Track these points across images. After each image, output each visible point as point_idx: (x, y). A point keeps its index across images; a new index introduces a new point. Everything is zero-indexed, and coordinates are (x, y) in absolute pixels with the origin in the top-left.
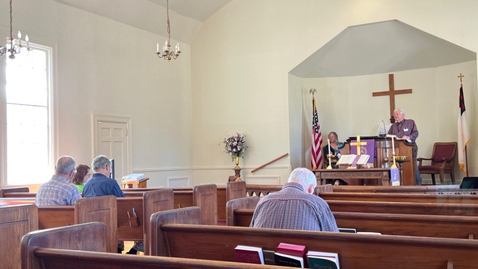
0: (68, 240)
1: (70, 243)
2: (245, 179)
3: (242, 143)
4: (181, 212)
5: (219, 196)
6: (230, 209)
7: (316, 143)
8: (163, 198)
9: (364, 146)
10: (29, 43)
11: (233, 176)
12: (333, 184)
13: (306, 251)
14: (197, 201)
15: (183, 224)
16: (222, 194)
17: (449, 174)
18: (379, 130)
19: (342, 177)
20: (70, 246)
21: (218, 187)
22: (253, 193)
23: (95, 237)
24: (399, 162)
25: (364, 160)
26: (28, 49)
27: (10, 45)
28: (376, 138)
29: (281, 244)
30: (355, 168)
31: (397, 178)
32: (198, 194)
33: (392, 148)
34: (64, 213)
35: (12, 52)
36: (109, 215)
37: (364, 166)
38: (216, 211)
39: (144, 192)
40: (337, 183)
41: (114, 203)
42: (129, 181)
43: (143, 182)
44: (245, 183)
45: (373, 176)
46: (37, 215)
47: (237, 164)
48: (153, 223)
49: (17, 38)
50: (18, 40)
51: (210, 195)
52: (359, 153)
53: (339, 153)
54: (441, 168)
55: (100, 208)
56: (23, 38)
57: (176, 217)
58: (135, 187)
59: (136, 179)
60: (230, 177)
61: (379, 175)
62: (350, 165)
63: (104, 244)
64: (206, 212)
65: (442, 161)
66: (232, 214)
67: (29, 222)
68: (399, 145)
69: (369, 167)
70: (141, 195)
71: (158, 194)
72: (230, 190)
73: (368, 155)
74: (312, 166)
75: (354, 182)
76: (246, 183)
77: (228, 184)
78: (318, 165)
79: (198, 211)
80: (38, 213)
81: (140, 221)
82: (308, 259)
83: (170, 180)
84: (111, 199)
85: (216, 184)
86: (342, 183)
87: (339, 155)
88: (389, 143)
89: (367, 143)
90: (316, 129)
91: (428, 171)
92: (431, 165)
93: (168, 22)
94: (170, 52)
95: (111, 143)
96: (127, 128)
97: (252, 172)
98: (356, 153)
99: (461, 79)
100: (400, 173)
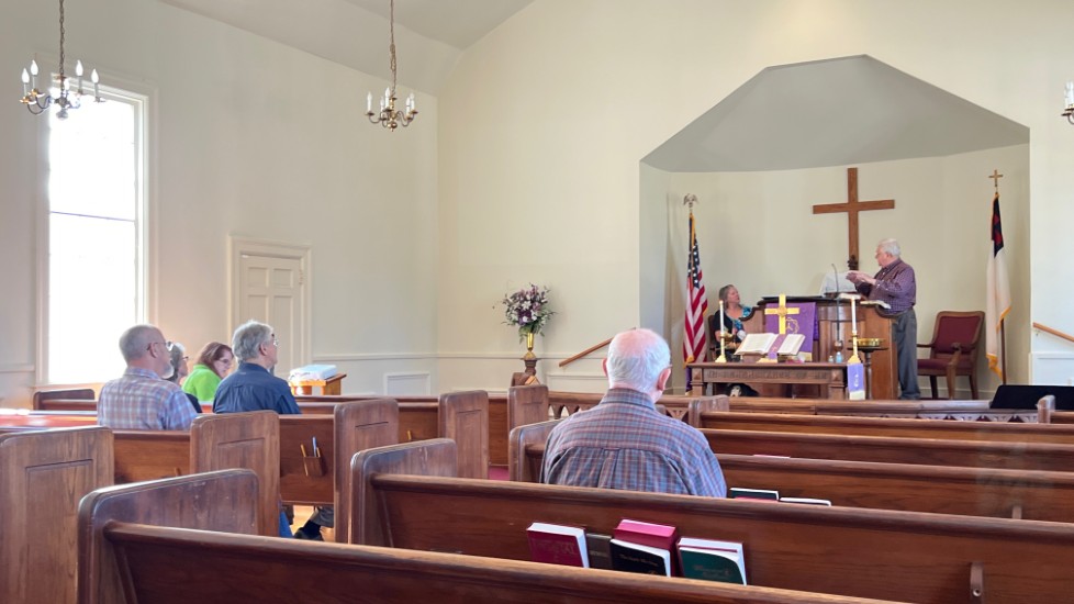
0: (178, 506)
1: (181, 512)
2: (545, 380)
3: (542, 304)
4: (415, 451)
5: (492, 415)
6: (516, 444)
7: (694, 308)
8: (375, 417)
9: (794, 316)
10: (99, 86)
11: (521, 374)
12: (728, 394)
13: (676, 537)
14: (448, 425)
15: (418, 474)
16: (499, 412)
17: (967, 377)
18: (824, 284)
19: (748, 380)
20: (181, 520)
21: (491, 395)
22: (561, 409)
23: (234, 502)
24: (864, 350)
25: (793, 345)
26: (98, 100)
27: (59, 90)
28: (818, 301)
29: (624, 521)
30: (775, 361)
31: (859, 383)
32: (450, 410)
33: (851, 321)
34: (168, 445)
35: (63, 106)
36: (262, 451)
37: (793, 358)
38: (485, 446)
39: (336, 405)
40: (736, 392)
41: (273, 428)
42: (304, 378)
43: (334, 383)
44: (546, 388)
45: (810, 379)
46: (112, 447)
47: (530, 349)
48: (356, 473)
49: (74, 75)
50: (77, 80)
51: (473, 412)
52: (782, 329)
53: (742, 329)
54: (951, 363)
55: (243, 437)
56: (86, 76)
57: (405, 461)
58: (318, 392)
59: (318, 377)
60: (515, 374)
61: (824, 377)
62: (764, 356)
63: (253, 516)
64: (465, 448)
65: (952, 351)
66: (522, 456)
67: (95, 462)
68: (864, 316)
69: (803, 359)
70: (330, 410)
71: (365, 407)
72: (516, 402)
73: (800, 336)
74: (686, 356)
75: (770, 391)
76: (550, 389)
77: (512, 391)
78: (696, 354)
79: (449, 449)
80: (115, 446)
81: (327, 465)
82: (680, 554)
83: (391, 378)
84: (266, 418)
85: (486, 389)
86: (747, 391)
87: (741, 333)
88: (845, 311)
89: (801, 311)
90: (694, 278)
91: (924, 371)
92: (928, 357)
93: (393, 48)
94: (396, 112)
95: (267, 299)
96: (303, 268)
97: (561, 365)
98: (776, 331)
99: (996, 181)
100: (867, 373)
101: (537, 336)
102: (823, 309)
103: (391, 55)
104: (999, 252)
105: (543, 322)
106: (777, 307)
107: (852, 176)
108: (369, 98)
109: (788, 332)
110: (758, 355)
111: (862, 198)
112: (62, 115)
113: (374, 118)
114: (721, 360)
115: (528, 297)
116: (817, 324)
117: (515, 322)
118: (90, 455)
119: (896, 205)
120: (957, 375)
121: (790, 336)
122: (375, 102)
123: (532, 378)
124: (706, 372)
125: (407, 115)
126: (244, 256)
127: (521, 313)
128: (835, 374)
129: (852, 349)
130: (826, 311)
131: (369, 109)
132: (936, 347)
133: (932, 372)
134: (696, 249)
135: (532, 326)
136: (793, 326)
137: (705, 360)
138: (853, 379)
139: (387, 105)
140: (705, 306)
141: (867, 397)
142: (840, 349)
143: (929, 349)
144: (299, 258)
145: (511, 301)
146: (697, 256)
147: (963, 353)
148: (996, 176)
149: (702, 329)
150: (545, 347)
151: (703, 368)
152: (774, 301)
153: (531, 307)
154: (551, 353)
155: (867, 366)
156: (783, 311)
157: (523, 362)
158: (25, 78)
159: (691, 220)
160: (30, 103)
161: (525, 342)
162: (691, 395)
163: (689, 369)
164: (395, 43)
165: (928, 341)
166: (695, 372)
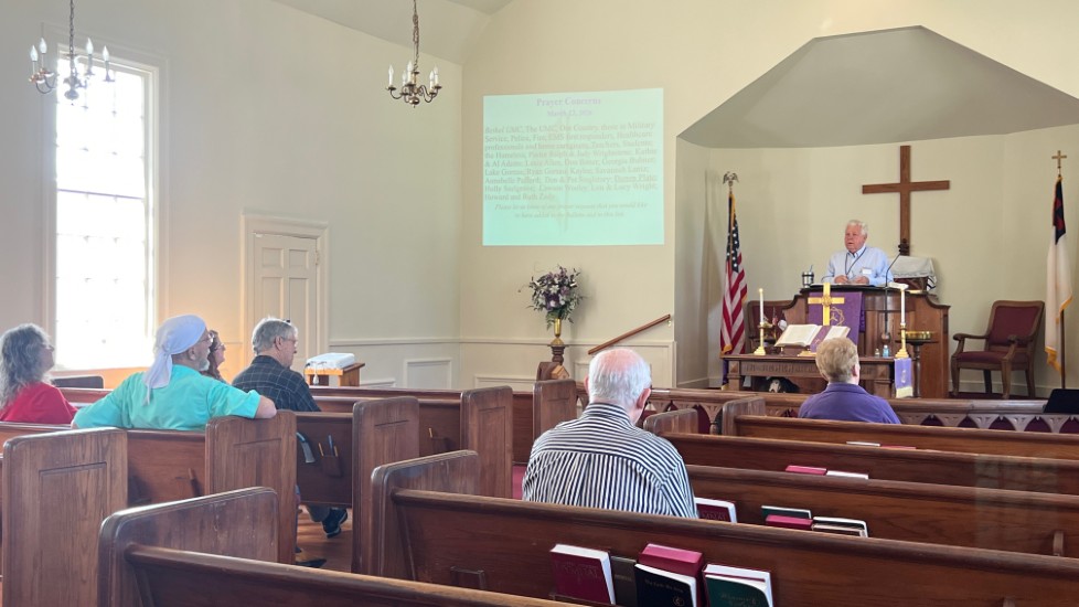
0: (198, 526)
1: (201, 533)
2: (574, 372)
3: (571, 288)
4: (436, 464)
7: (732, 296)
8: (395, 415)
9: (838, 306)
10: (110, 59)
11: (548, 363)
12: (767, 389)
13: (702, 564)
16: (524, 408)
19: (788, 374)
20: (201, 541)
23: (254, 520)
24: (913, 343)
26: (108, 79)
27: (68, 70)
29: (650, 545)
31: (907, 379)
32: (472, 407)
33: (900, 311)
34: (182, 446)
35: (72, 85)
36: (278, 453)
38: (509, 445)
39: (355, 399)
40: (775, 386)
41: (291, 426)
42: (321, 368)
43: (351, 373)
44: (574, 382)
46: (125, 449)
48: (376, 487)
49: (84, 53)
50: (87, 57)
51: (497, 409)
52: (826, 321)
54: (1006, 357)
55: (260, 438)
57: (426, 477)
58: (334, 384)
59: (335, 366)
60: (541, 364)
61: (869, 372)
62: (808, 347)
64: (487, 447)
65: (1013, 342)
67: (108, 465)
68: (915, 306)
70: (349, 406)
71: (386, 407)
72: (542, 399)
73: (845, 327)
74: (723, 346)
75: (811, 385)
78: (734, 342)
79: (471, 461)
80: (128, 446)
81: (345, 465)
82: (706, 582)
83: (411, 364)
84: (282, 418)
85: (510, 385)
86: (787, 386)
88: (894, 301)
89: (846, 301)
90: (733, 262)
91: (977, 365)
92: (982, 350)
93: (415, 19)
94: (418, 86)
95: (282, 280)
96: (319, 248)
97: (590, 353)
98: (819, 321)
99: (1059, 163)
100: (915, 367)
101: (566, 322)
102: (870, 298)
103: (413, 26)
104: (1061, 239)
105: (572, 307)
106: (821, 296)
107: (905, 153)
108: (391, 72)
109: (833, 323)
110: (799, 348)
111: (915, 178)
112: (71, 95)
113: (396, 93)
114: (760, 352)
115: (556, 281)
116: (863, 314)
117: (542, 306)
118: (104, 458)
119: (952, 185)
120: (1013, 369)
121: (833, 327)
122: (397, 76)
123: (559, 368)
124: (744, 365)
125: (430, 89)
126: (258, 236)
127: (549, 297)
128: (882, 369)
129: (900, 342)
130: (874, 302)
131: (390, 83)
132: (990, 338)
133: (986, 366)
134: (736, 231)
135: (560, 312)
136: (838, 317)
137: (743, 352)
138: (901, 375)
139: (409, 80)
140: (744, 292)
141: (915, 395)
142: (888, 342)
143: (984, 341)
144: (315, 238)
145: (538, 284)
146: (737, 239)
147: (1019, 346)
148: (1059, 157)
149: (741, 316)
150: (574, 332)
151: (740, 360)
152: (818, 289)
153: (559, 292)
154: (580, 340)
155: (915, 361)
156: (828, 301)
157: (550, 349)
158: (34, 55)
159: (731, 200)
160: (39, 82)
161: (551, 329)
162: (727, 388)
163: (726, 362)
164: (418, 13)
165: (983, 333)
166: (732, 365)
